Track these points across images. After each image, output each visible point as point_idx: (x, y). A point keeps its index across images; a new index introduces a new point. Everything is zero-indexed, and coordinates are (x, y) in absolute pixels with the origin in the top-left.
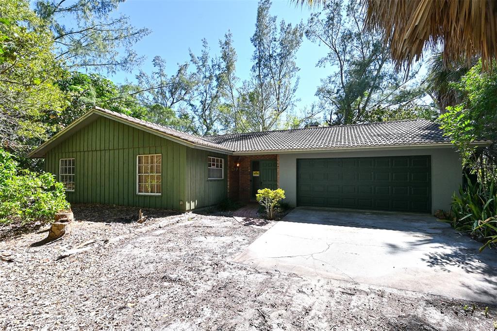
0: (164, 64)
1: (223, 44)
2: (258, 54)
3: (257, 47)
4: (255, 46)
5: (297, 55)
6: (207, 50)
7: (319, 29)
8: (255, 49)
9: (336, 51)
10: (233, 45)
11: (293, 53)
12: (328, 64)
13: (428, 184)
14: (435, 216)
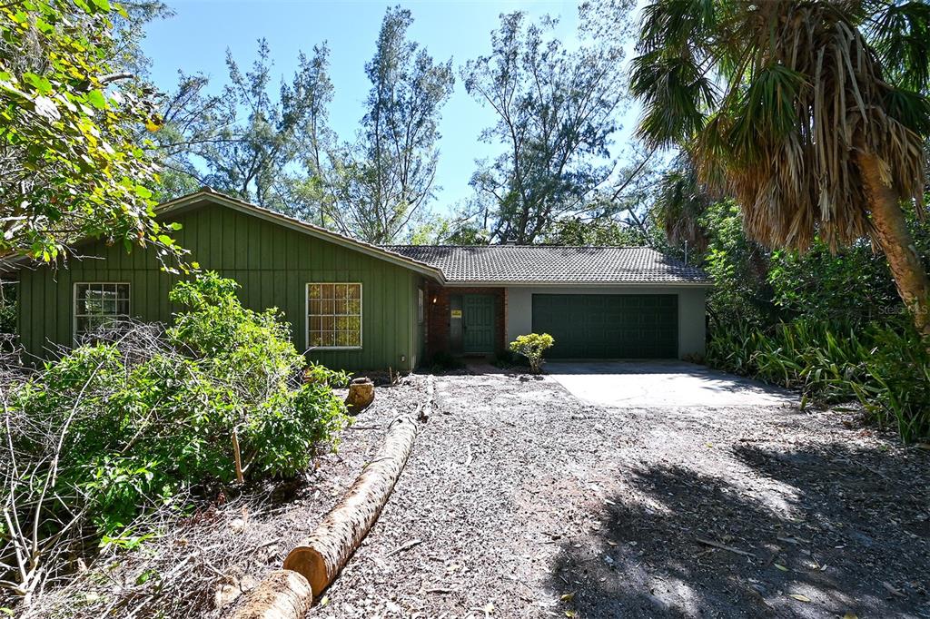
0: (148, 67)
1: (308, 61)
2: (377, 96)
3: (377, 84)
4: (373, 82)
5: (443, 111)
6: (266, 64)
7: (486, 82)
8: (372, 86)
9: (509, 122)
10: (329, 71)
11: (436, 108)
12: (497, 138)
13: (675, 327)
14: (683, 360)
